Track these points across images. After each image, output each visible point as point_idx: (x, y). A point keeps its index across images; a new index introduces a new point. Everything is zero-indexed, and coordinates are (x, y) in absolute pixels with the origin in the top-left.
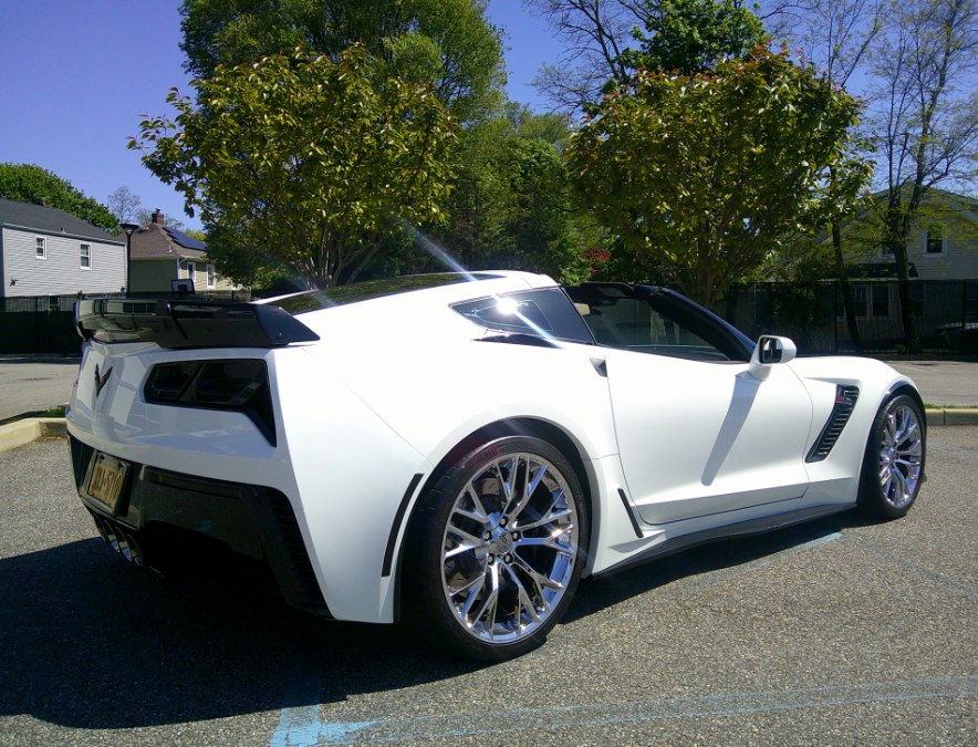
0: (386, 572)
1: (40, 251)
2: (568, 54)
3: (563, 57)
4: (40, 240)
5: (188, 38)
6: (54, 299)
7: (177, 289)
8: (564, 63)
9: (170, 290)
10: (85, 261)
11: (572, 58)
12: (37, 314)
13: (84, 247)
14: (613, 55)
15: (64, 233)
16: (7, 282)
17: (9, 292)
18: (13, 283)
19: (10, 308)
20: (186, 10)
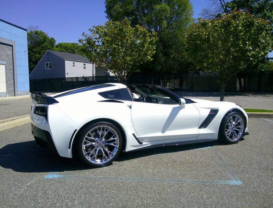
0: (69, 148)
1: (74, 66)
2: (210, 5)
3: (208, 6)
4: (74, 63)
5: (107, 9)
6: (77, 78)
7: (105, 75)
8: (209, 7)
9: (104, 75)
10: (85, 68)
11: (211, 6)
12: (72, 82)
13: (84, 64)
14: (223, 4)
15: (79, 61)
16: (66, 74)
17: (67, 76)
18: (68, 74)
19: (67, 80)
20: (106, 2)
